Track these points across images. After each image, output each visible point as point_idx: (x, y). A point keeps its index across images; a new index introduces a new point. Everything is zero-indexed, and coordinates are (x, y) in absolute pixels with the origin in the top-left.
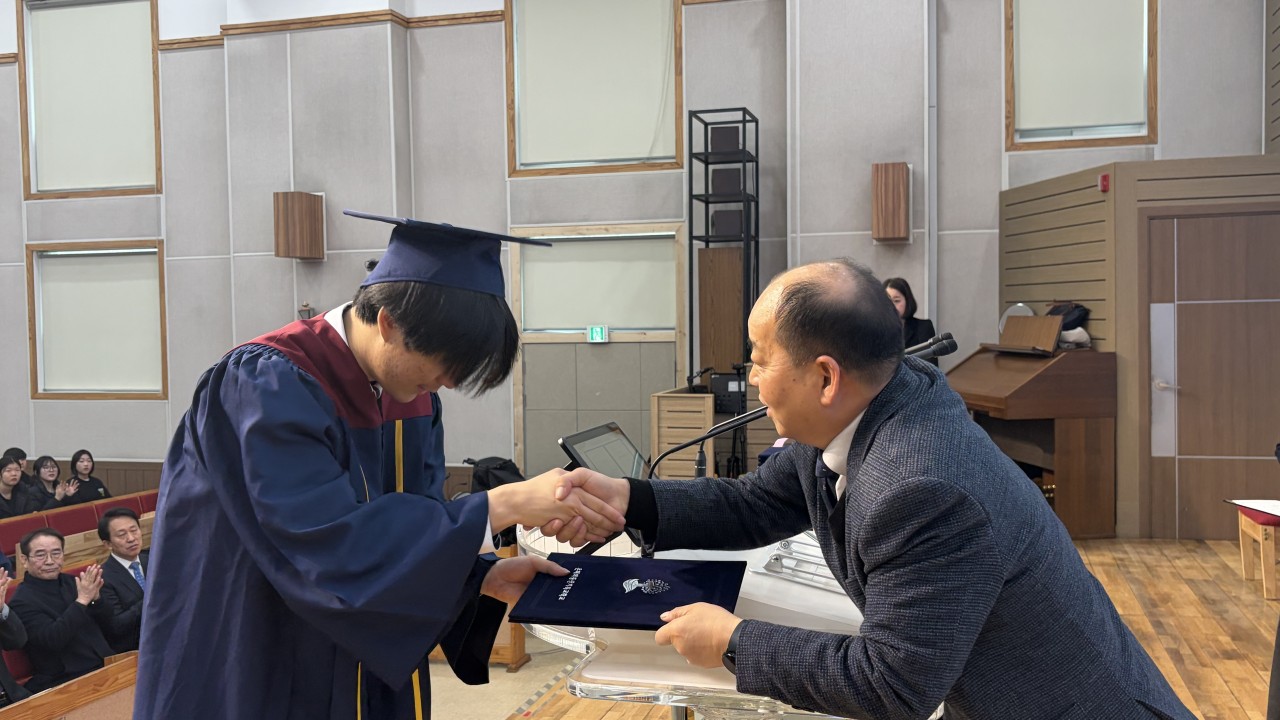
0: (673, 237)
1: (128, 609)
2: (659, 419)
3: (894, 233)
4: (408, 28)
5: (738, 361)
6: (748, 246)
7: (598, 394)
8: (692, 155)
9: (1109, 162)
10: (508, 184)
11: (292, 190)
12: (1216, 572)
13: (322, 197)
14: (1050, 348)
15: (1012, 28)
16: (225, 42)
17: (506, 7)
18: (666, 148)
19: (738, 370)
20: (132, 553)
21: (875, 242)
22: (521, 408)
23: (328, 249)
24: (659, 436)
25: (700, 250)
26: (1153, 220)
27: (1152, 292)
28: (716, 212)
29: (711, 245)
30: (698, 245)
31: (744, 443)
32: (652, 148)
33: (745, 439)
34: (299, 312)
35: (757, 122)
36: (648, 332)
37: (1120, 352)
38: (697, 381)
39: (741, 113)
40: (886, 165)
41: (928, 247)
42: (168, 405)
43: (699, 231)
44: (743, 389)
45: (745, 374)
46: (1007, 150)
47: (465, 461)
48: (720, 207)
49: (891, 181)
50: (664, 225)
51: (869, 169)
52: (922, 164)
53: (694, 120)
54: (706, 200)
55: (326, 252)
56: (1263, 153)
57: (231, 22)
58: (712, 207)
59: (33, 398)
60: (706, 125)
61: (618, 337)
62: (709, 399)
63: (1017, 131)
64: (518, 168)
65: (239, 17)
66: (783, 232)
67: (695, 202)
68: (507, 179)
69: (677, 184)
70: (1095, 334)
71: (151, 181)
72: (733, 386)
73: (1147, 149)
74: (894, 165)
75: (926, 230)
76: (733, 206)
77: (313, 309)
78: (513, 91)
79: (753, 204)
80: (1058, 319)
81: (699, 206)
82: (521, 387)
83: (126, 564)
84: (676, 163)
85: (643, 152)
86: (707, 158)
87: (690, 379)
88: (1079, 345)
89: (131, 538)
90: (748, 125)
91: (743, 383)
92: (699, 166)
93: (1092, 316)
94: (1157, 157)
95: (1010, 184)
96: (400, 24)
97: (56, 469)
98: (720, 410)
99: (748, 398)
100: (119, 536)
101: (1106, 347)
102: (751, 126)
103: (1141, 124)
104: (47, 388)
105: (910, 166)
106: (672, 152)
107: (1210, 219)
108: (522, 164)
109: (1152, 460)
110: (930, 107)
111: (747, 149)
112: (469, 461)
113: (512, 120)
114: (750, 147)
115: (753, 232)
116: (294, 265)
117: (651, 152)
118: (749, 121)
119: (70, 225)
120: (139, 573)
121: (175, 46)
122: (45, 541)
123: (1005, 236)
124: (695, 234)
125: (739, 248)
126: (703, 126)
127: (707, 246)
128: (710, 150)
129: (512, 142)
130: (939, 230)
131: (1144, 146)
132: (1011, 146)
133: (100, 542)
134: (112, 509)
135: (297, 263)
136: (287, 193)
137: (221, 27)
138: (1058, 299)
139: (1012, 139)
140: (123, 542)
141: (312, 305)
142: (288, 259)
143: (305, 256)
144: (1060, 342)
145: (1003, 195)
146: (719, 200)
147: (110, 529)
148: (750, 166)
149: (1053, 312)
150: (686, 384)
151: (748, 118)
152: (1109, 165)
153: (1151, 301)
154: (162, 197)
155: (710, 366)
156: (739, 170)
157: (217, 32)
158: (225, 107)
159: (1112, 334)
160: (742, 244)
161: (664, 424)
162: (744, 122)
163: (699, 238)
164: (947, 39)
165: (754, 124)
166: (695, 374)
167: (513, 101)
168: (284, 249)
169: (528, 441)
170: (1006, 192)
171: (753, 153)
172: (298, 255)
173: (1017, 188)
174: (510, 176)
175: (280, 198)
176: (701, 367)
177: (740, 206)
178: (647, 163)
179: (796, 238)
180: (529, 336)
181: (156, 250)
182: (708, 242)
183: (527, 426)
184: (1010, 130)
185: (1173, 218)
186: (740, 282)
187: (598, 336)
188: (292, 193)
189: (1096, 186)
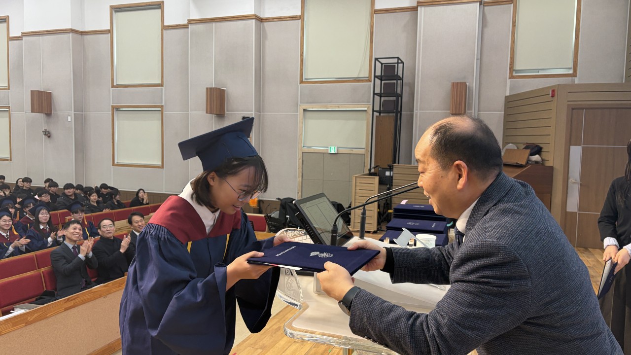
0: (365, 111)
2: (356, 186)
3: (459, 111)
4: (262, 22)
5: (390, 163)
6: (397, 116)
7: (332, 174)
8: (375, 77)
10: (299, 87)
11: (214, 87)
12: (594, 263)
13: (225, 90)
14: (524, 163)
15: (515, 26)
16: (189, 26)
17: (302, 13)
18: (365, 74)
19: (390, 167)
22: (301, 179)
23: (227, 111)
24: (355, 193)
25: (377, 116)
26: (574, 109)
27: (571, 141)
28: (384, 101)
29: (382, 114)
30: (376, 114)
32: (359, 73)
35: (402, 63)
36: (353, 149)
37: (554, 166)
38: (373, 171)
39: (397, 59)
40: (457, 83)
42: (163, 171)
43: (377, 108)
44: (392, 175)
45: (393, 168)
46: (510, 78)
48: (386, 98)
49: (459, 90)
50: (362, 106)
51: (449, 85)
52: (473, 83)
53: (377, 62)
54: (380, 95)
55: (226, 112)
56: (624, 82)
57: (192, 18)
58: (382, 98)
59: (113, 165)
60: (382, 64)
61: (342, 151)
62: (377, 179)
63: (514, 70)
64: (303, 80)
65: (195, 16)
66: (412, 110)
67: (375, 96)
69: (368, 89)
70: (544, 158)
71: (159, 82)
72: (388, 173)
74: (461, 83)
75: (473, 111)
76: (391, 99)
78: (303, 48)
79: (400, 98)
80: (528, 151)
81: (377, 98)
82: (301, 170)
84: (369, 80)
85: (355, 76)
86: (381, 77)
87: (370, 170)
88: (537, 162)
89: (140, 224)
90: (399, 65)
91: (392, 172)
92: (378, 81)
93: (543, 150)
94: (576, 83)
95: (510, 93)
96: (258, 20)
98: (381, 183)
99: (394, 178)
100: (136, 222)
101: (548, 164)
102: (401, 65)
103: (570, 68)
104: (119, 162)
105: (468, 84)
106: (367, 76)
107: (599, 110)
108: (305, 79)
109: (566, 212)
110: (477, 59)
111: (399, 74)
112: (278, 199)
113: (302, 61)
114: (400, 74)
115: (399, 110)
117: (358, 75)
118: (400, 63)
119: (128, 98)
121: (170, 28)
122: (106, 222)
123: (506, 115)
124: (375, 109)
125: (393, 116)
126: (380, 65)
127: (380, 115)
128: (383, 74)
129: (301, 70)
130: (478, 111)
131: (571, 78)
132: (512, 77)
133: (128, 224)
134: (134, 212)
135: (214, 116)
136: (211, 88)
137: (188, 20)
138: (529, 142)
139: (512, 74)
140: (136, 225)
142: (211, 115)
143: (218, 113)
144: (528, 160)
145: (506, 97)
146: (385, 95)
147: (133, 220)
148: (399, 82)
149: (525, 148)
150: (368, 172)
151: (400, 61)
152: (556, 85)
153: (570, 145)
154: (163, 88)
155: (378, 165)
156: (395, 83)
157: (186, 22)
158: (188, 53)
159: (552, 158)
161: (358, 188)
162: (398, 63)
163: (376, 111)
164: (486, 31)
165: (402, 64)
166: (372, 168)
167: (303, 53)
168: (210, 110)
169: (303, 192)
170: (508, 96)
171: (401, 76)
172: (215, 113)
173: (512, 95)
174: (300, 84)
175: (209, 90)
176: (375, 164)
177: (394, 98)
178: (357, 80)
179: (417, 112)
180: (306, 150)
181: (161, 109)
182: (380, 113)
183: (303, 185)
184: (511, 70)
185: (583, 109)
186: (393, 130)
187: (333, 150)
188: (213, 88)
189: (549, 94)
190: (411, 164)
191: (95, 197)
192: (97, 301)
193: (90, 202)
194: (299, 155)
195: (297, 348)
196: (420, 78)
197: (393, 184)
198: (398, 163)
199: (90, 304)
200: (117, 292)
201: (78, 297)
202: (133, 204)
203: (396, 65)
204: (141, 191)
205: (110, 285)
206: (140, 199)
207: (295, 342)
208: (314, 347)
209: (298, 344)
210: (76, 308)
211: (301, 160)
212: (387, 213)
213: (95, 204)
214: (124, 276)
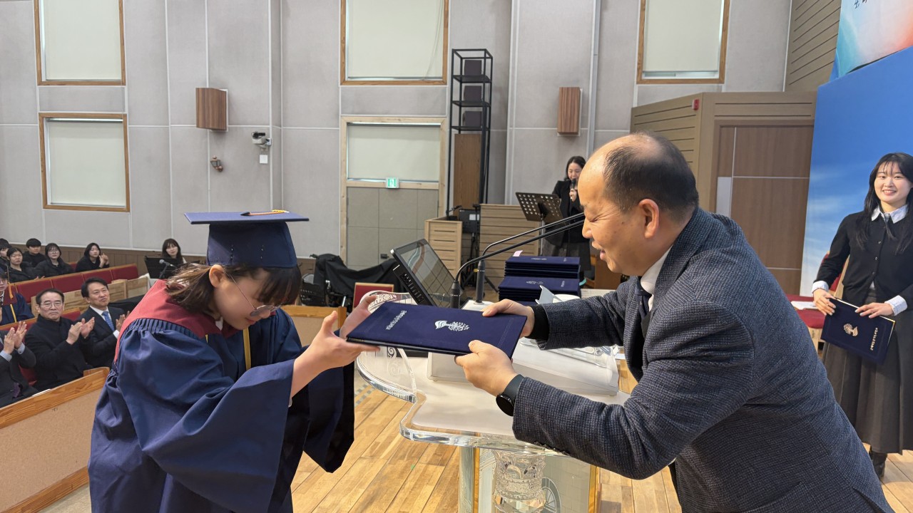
0: (439, 126)
1: (102, 340)
2: (429, 235)
3: (570, 129)
5: (476, 202)
6: (484, 134)
7: (392, 219)
8: (453, 77)
9: (698, 92)
10: (340, 89)
11: (208, 87)
13: (225, 92)
15: (644, 9)
18: (437, 72)
19: (476, 208)
20: (103, 304)
21: (558, 134)
22: (345, 226)
23: (229, 124)
25: (456, 135)
26: (723, 128)
27: (719, 171)
28: (466, 112)
29: (462, 132)
30: (455, 131)
31: (478, 250)
32: (429, 71)
33: (478, 248)
34: (211, 162)
35: (491, 58)
36: (423, 183)
38: (451, 213)
39: (483, 52)
40: (568, 88)
41: (589, 139)
42: (130, 216)
43: (455, 123)
44: (478, 219)
45: (480, 210)
46: (638, 83)
47: (311, 256)
48: (469, 109)
49: (570, 98)
50: (435, 119)
51: (557, 91)
52: (588, 89)
53: (455, 55)
54: (460, 104)
55: (228, 126)
56: (784, 91)
58: (463, 108)
59: (44, 208)
60: (462, 59)
61: (405, 185)
62: (459, 224)
63: (644, 72)
64: (346, 79)
66: (504, 126)
67: (454, 105)
68: (340, 86)
69: (444, 94)
71: (118, 77)
72: (472, 217)
73: (718, 86)
74: (572, 88)
75: (588, 129)
76: (475, 109)
77: (219, 161)
78: (345, 32)
79: (488, 108)
81: (456, 108)
82: (345, 213)
83: (100, 312)
84: (443, 81)
85: (422, 73)
86: (461, 78)
87: (448, 212)
89: (102, 294)
90: (487, 60)
91: (478, 216)
92: (457, 84)
94: (724, 90)
95: (638, 103)
97: (58, 252)
98: (465, 231)
99: (481, 223)
100: (95, 294)
102: (488, 61)
103: (715, 71)
104: (53, 202)
105: (581, 90)
106: (441, 75)
107: (755, 129)
108: (349, 77)
110: (595, 55)
111: (486, 74)
112: (313, 256)
113: (343, 50)
114: (488, 74)
115: (487, 126)
116: (208, 133)
117: (428, 73)
118: (488, 58)
119: (66, 102)
120: (108, 318)
122: (50, 296)
124: (453, 125)
125: (479, 135)
126: (459, 59)
127: (460, 132)
128: (463, 74)
129: (343, 64)
130: (596, 129)
131: (716, 85)
132: (640, 81)
134: (91, 278)
135: (210, 132)
136: (204, 90)
139: (641, 76)
140: (97, 296)
141: (219, 158)
142: (205, 130)
143: (215, 127)
145: (633, 110)
146: (468, 105)
147: (89, 290)
148: (487, 85)
150: (445, 215)
151: (487, 56)
152: (700, 94)
153: (718, 175)
154: (126, 87)
155: (459, 205)
156: (481, 87)
158: (165, 33)
160: (481, 132)
161: (432, 238)
162: (485, 58)
163: (455, 128)
164: (605, 14)
165: (490, 60)
166: (450, 209)
167: (344, 38)
168: (202, 123)
169: (349, 244)
170: (636, 108)
171: (489, 78)
172: (211, 127)
173: (642, 106)
174: (341, 84)
175: (200, 90)
176: (454, 205)
177: (481, 109)
178: (425, 81)
179: (512, 130)
180: (351, 183)
181: (122, 120)
182: (460, 130)
183: (349, 236)
184: (640, 71)
185: (734, 127)
186: (478, 155)
187: (392, 184)
188: (208, 89)
189: (691, 106)
190: (504, 203)
191: (17, 257)
192: (44, 415)
193: (9, 265)
194: (342, 192)
195: (365, 467)
196: (516, 81)
197: (481, 232)
198: (486, 203)
199: (32, 420)
200: (74, 401)
201: (11, 411)
202: (80, 267)
203: (483, 60)
204: (94, 247)
205: (60, 390)
206: (91, 259)
207: (360, 458)
208: (389, 464)
209: (365, 461)
210: (10, 427)
211: (345, 198)
212: (472, 274)
213: (20, 270)
214: (82, 376)
